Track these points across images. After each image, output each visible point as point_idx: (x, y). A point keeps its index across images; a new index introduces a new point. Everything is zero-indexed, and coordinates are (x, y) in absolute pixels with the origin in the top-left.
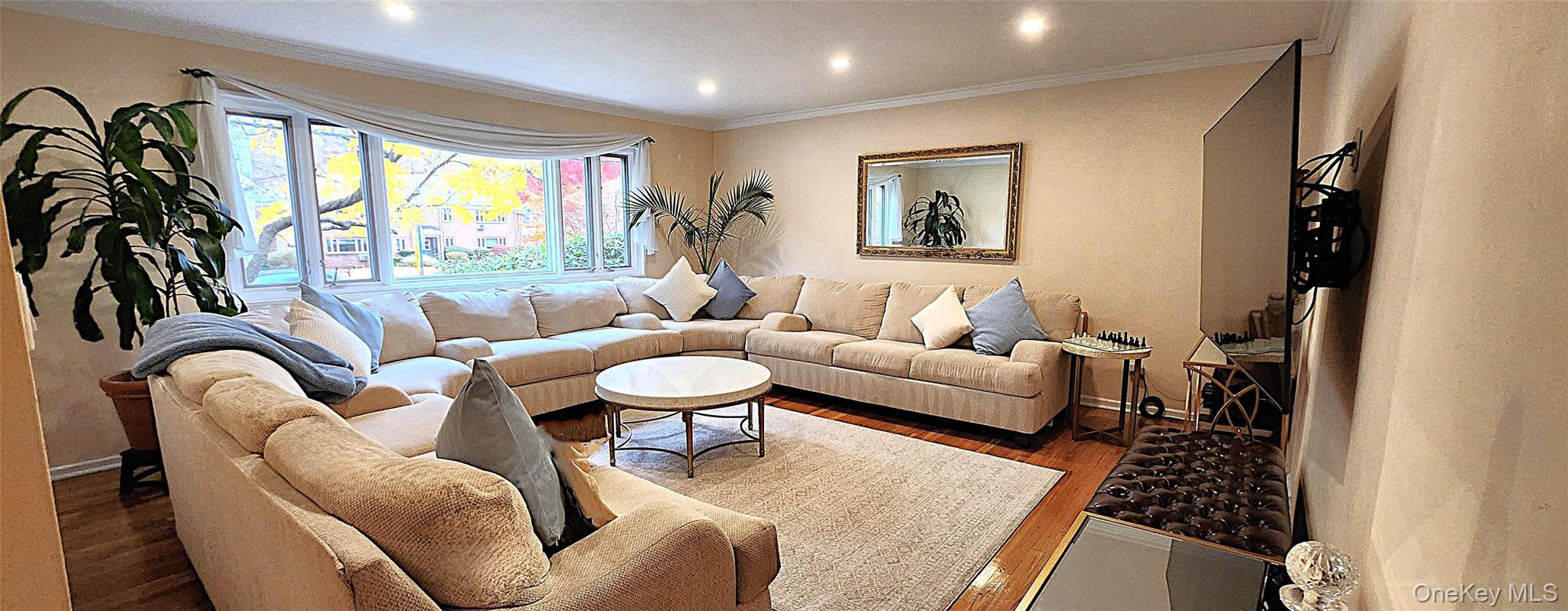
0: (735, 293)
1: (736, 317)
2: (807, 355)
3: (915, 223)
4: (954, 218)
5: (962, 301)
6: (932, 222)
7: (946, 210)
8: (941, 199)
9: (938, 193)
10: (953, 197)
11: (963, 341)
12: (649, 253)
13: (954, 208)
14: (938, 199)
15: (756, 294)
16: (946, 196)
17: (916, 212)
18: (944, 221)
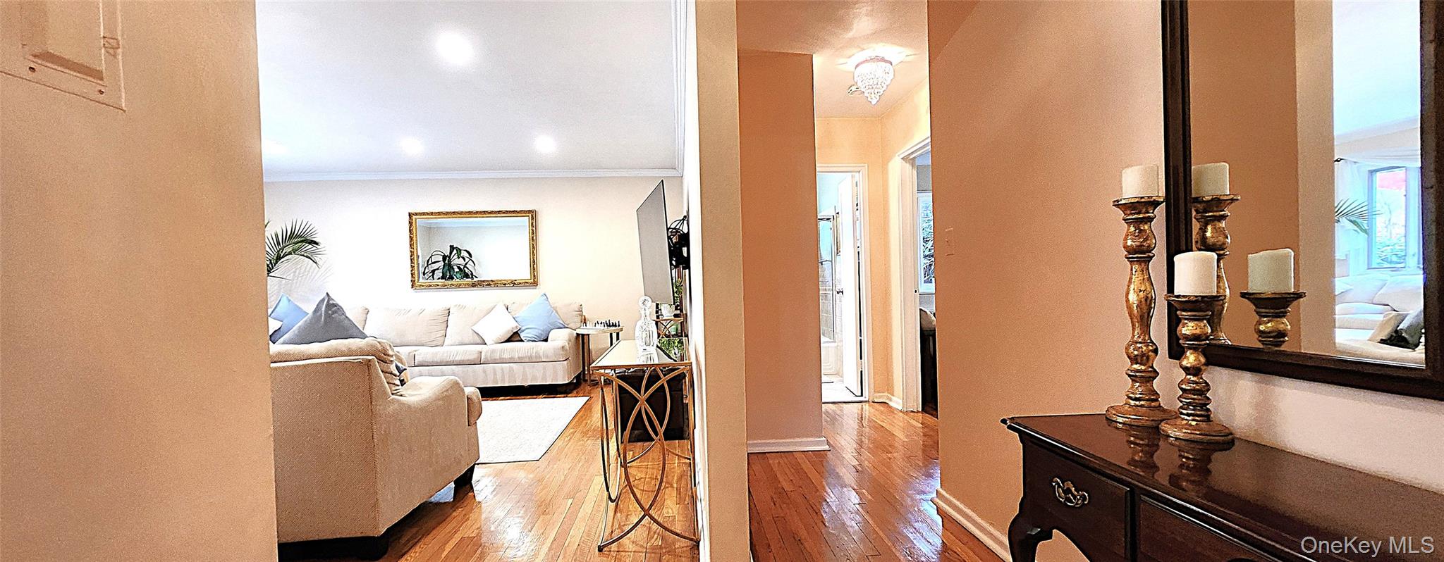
3: (433, 272)
7: (461, 261)
8: (455, 251)
9: (452, 247)
10: (466, 250)
11: (514, 337)
16: (459, 251)
17: (433, 263)
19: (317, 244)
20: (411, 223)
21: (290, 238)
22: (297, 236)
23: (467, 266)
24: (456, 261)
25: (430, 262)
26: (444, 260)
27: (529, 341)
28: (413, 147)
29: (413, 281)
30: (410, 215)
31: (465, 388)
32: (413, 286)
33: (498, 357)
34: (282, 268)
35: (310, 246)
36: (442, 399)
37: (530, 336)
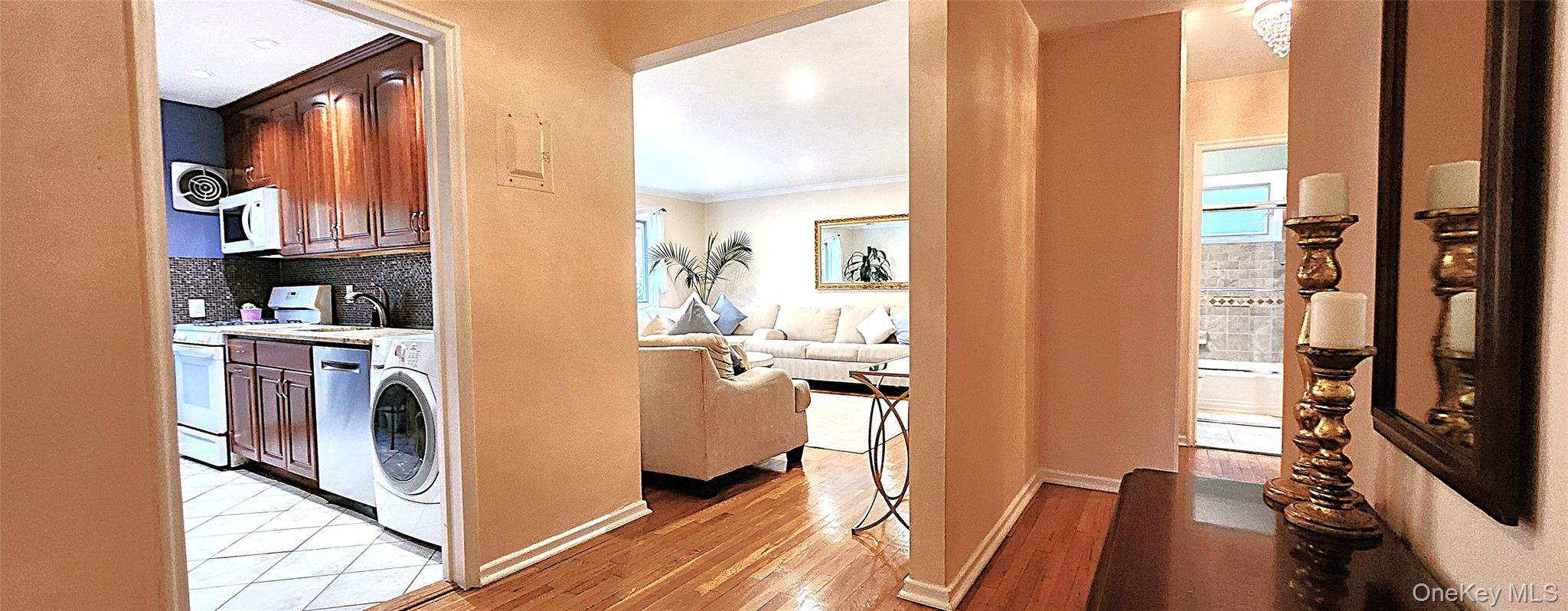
0: (732, 317)
1: (732, 334)
2: (789, 354)
3: (852, 272)
4: (882, 268)
5: (889, 315)
6: (865, 272)
8: (872, 253)
9: (870, 249)
12: (662, 292)
13: (882, 260)
14: (869, 253)
15: (746, 317)
16: (875, 251)
17: (853, 264)
18: (875, 271)
19: (750, 250)
20: (816, 231)
21: (733, 245)
22: (739, 245)
23: (882, 266)
24: (874, 262)
25: (850, 263)
26: (864, 261)
27: (903, 343)
28: (806, 164)
29: (817, 283)
30: (816, 223)
31: (793, 381)
32: (816, 287)
33: (871, 357)
34: (725, 271)
35: (745, 252)
36: (767, 386)
37: (904, 338)
